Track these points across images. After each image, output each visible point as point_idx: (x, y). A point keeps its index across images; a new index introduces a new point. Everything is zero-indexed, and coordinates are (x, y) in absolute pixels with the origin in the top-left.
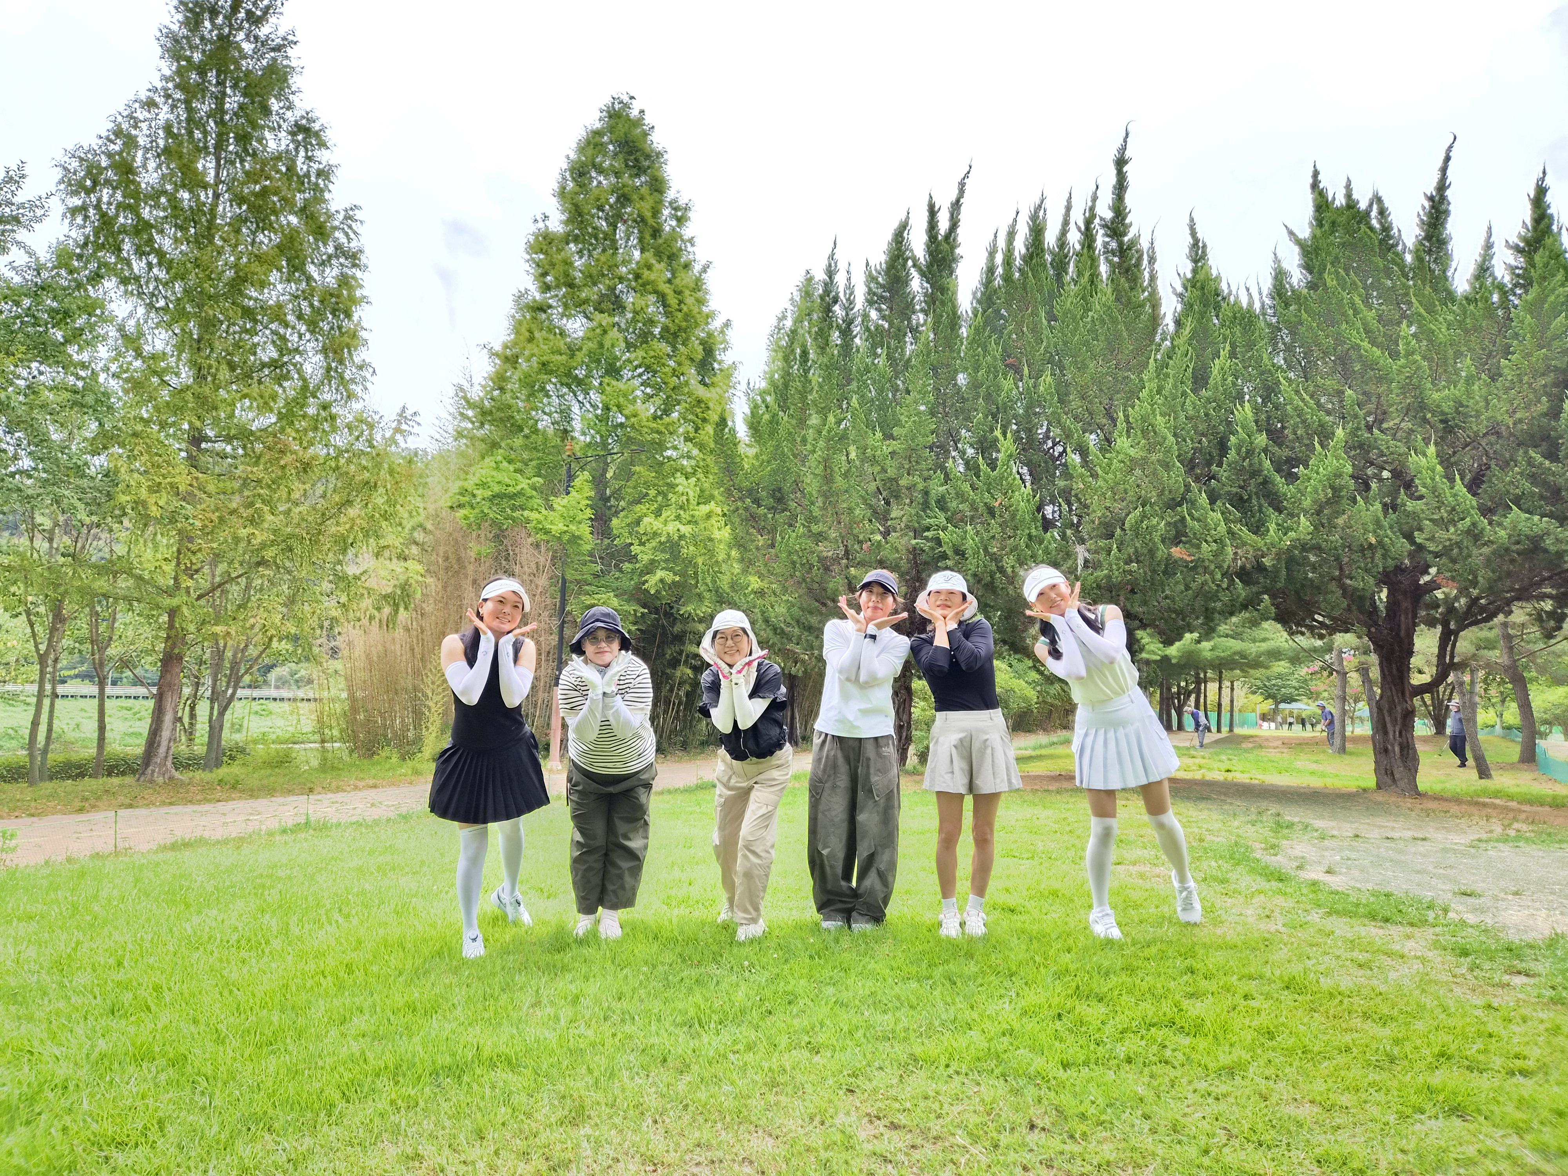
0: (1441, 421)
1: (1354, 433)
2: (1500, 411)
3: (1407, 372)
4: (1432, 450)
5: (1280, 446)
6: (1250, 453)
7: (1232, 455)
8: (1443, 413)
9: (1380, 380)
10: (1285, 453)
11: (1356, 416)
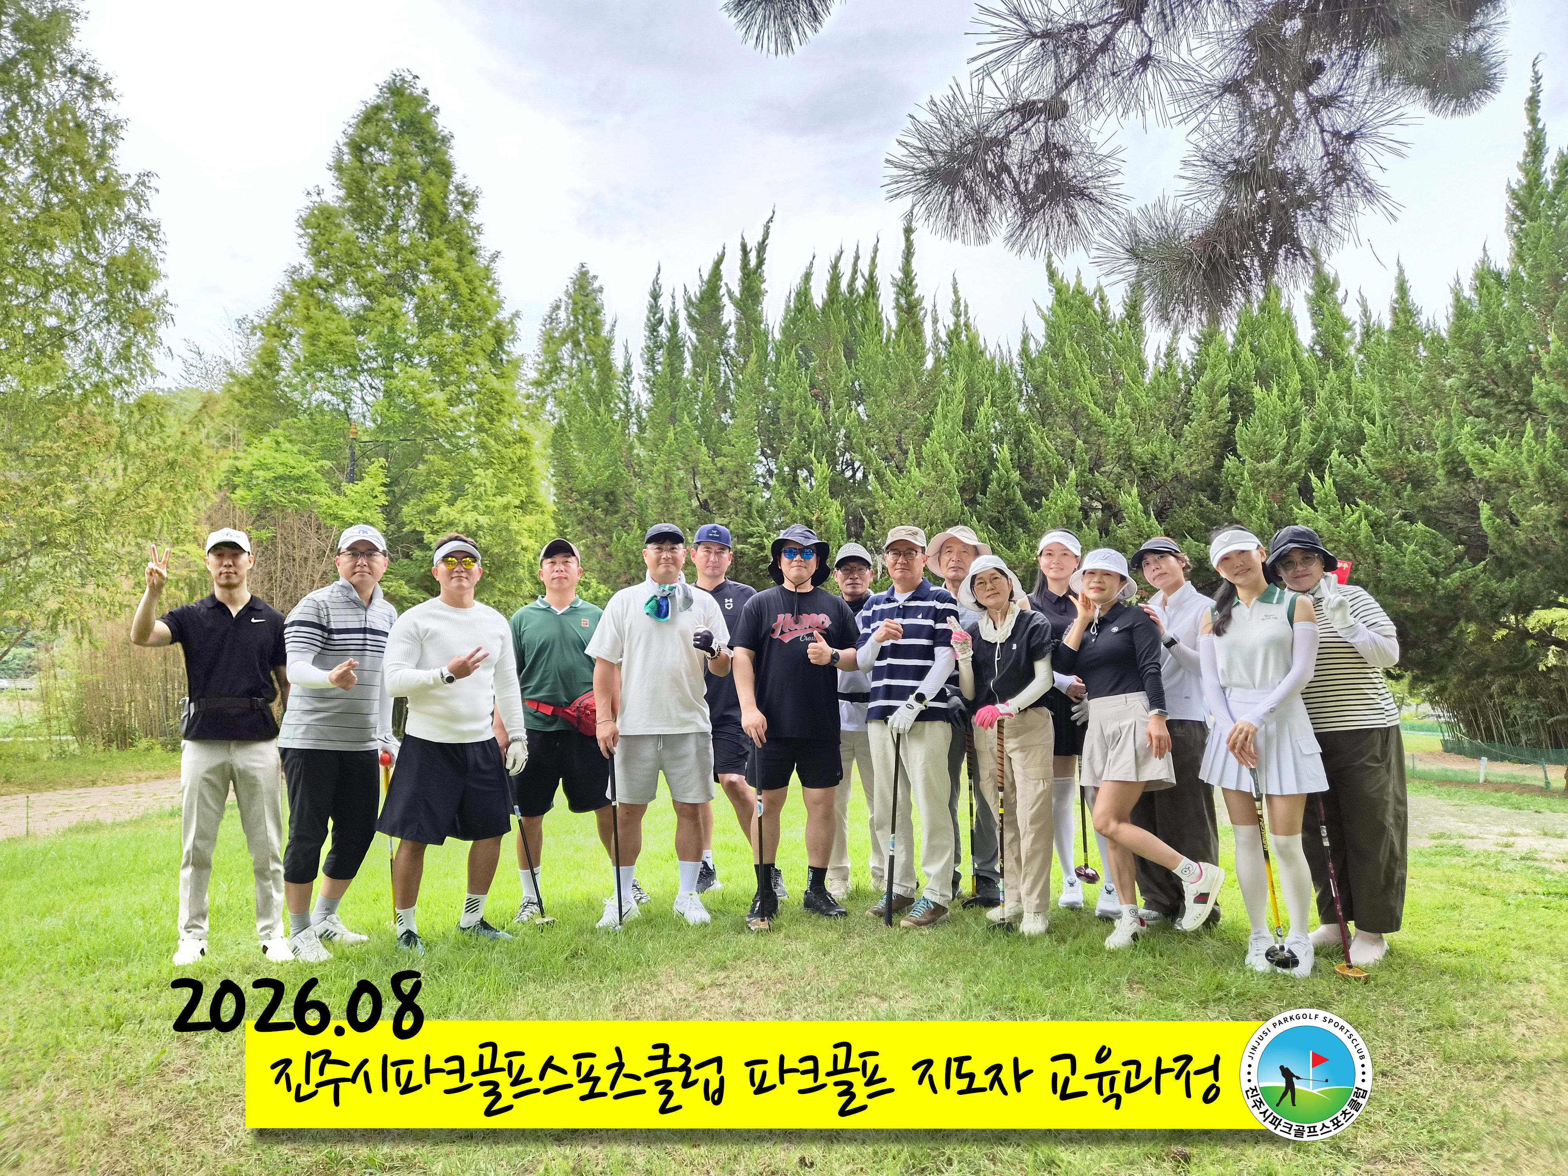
0: (1143, 469)
1: (1081, 474)
2: (1181, 464)
3: (1121, 431)
4: (1135, 491)
5: (1027, 479)
6: (1007, 485)
7: (993, 487)
8: (1143, 463)
9: (1101, 433)
10: (1032, 486)
11: (1083, 461)
